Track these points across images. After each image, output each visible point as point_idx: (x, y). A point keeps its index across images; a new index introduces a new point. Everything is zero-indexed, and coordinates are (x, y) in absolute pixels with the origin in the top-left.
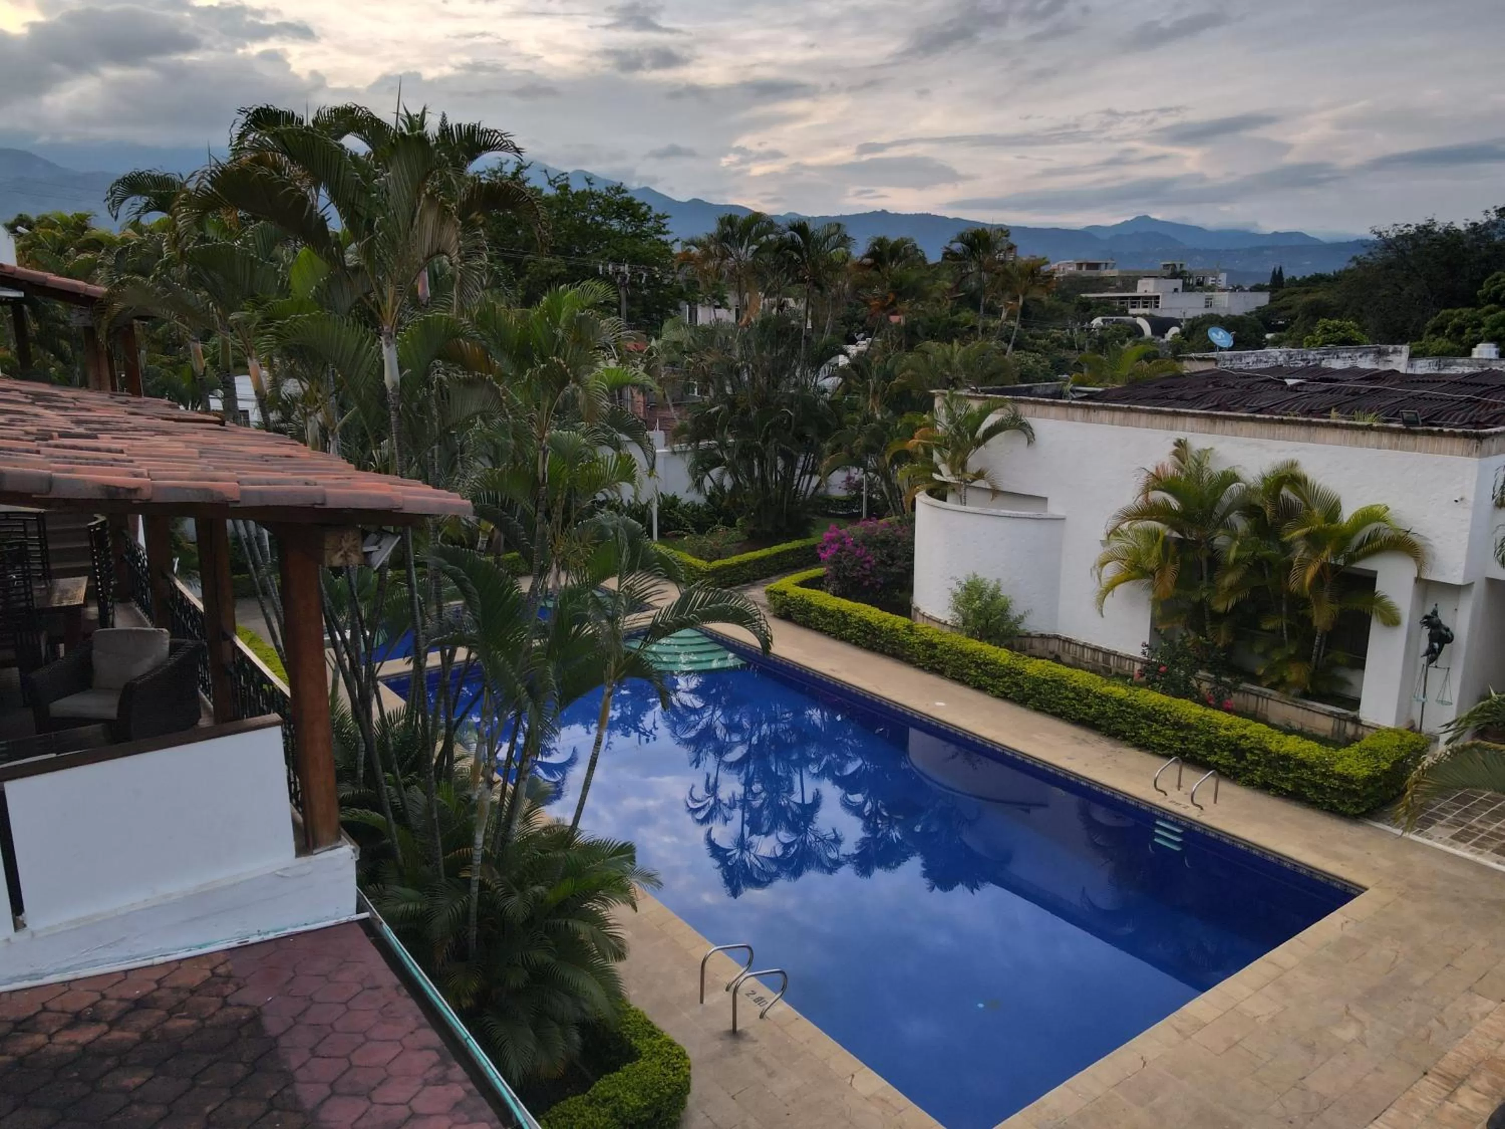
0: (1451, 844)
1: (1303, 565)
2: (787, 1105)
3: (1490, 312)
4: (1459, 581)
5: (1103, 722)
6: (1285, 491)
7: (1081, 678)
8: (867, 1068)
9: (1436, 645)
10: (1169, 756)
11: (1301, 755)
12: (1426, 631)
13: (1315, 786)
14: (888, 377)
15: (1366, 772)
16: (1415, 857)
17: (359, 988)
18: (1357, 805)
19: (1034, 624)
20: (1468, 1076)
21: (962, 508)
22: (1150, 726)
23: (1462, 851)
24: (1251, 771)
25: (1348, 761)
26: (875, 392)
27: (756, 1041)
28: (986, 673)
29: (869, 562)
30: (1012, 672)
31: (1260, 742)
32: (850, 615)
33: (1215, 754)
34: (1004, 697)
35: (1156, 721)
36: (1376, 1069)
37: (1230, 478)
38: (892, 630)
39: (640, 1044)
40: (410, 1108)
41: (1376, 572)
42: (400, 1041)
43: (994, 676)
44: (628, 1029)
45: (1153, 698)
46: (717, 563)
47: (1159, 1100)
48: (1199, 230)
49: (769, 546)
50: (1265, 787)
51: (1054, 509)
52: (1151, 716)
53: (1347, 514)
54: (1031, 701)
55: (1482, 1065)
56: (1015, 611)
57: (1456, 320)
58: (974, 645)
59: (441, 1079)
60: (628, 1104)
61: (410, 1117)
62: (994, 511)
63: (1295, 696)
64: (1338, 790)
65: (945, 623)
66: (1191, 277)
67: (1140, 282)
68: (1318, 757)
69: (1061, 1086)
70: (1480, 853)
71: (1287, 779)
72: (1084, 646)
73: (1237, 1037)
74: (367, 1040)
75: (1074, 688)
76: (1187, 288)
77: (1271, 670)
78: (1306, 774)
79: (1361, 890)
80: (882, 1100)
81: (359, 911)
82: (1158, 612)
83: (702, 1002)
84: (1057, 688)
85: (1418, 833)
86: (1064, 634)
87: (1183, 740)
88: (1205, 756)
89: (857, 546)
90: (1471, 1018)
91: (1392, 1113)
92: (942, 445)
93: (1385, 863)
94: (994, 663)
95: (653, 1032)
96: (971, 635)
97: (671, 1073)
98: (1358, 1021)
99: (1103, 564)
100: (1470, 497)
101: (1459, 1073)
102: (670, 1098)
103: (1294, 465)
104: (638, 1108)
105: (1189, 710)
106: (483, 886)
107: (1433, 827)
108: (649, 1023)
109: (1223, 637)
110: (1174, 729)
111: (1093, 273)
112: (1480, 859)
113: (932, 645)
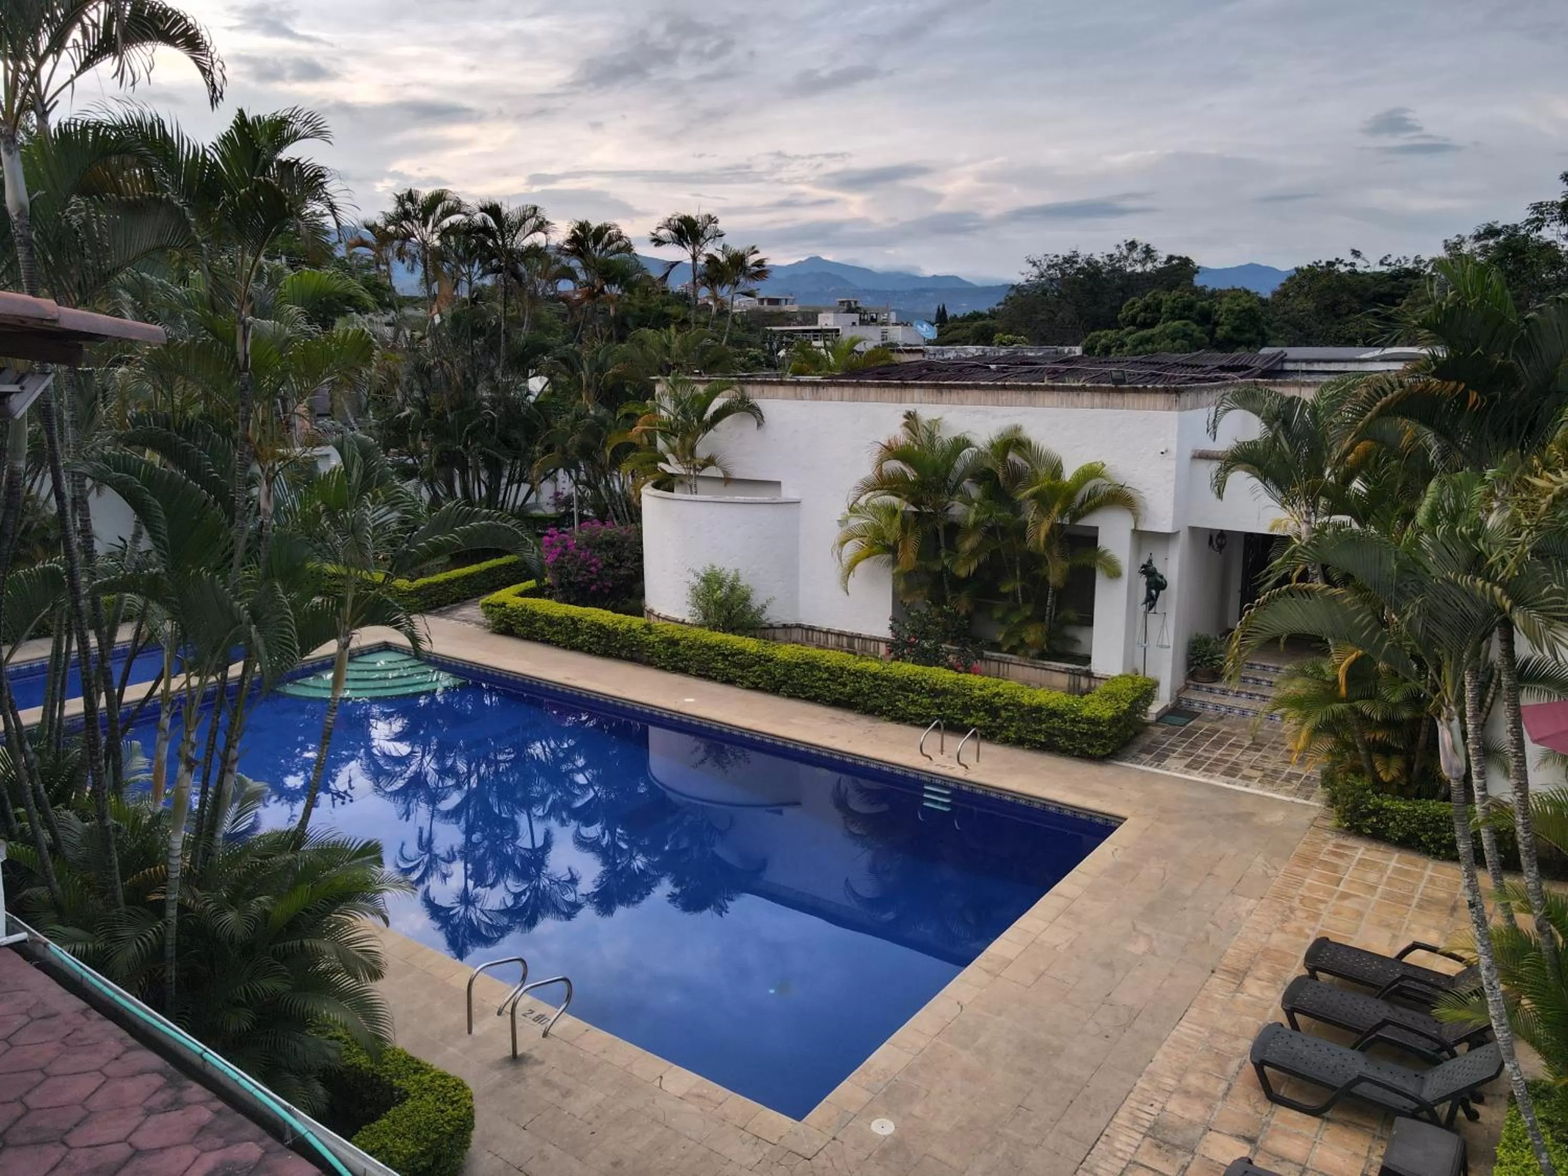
0: (1186, 773)
1: (1037, 524)
2: (590, 1124)
3: (1130, 333)
4: (1168, 529)
5: (859, 699)
6: (1011, 456)
7: (833, 658)
8: (676, 1067)
9: (1154, 592)
10: (926, 726)
11: (1051, 705)
12: (1144, 579)
13: (1064, 733)
14: (600, 369)
15: (1109, 714)
16: (1160, 787)
17: (24, 1019)
18: (1104, 746)
19: (776, 615)
20: (1249, 968)
21: (693, 497)
22: (907, 697)
23: (1196, 777)
24: (1007, 729)
25: (1093, 706)
26: (588, 386)
27: (542, 1063)
28: (735, 665)
29: (595, 565)
30: (763, 660)
31: (1012, 698)
32: (580, 620)
33: (971, 716)
34: (755, 687)
35: (913, 691)
36: (1171, 975)
37: (961, 444)
38: (629, 631)
39: (407, 1084)
40: (130, 1145)
41: (1097, 528)
42: (99, 1070)
43: (742, 667)
44: (386, 1070)
45: (907, 669)
46: (421, 582)
47: (982, 1040)
48: (866, 271)
49: (479, 562)
50: (1020, 742)
51: (788, 493)
52: (906, 686)
53: (1068, 474)
54: (784, 688)
55: (1259, 956)
56: (756, 602)
57: (1103, 341)
58: (718, 637)
59: (172, 1104)
60: (398, 1153)
61: (132, 1156)
62: (727, 498)
63: (1033, 658)
64: (1086, 734)
65: (683, 622)
66: (865, 313)
67: (820, 316)
68: (1067, 705)
69: (884, 1045)
70: (1212, 777)
71: (1040, 731)
72: (828, 632)
73: (1042, 968)
74: (48, 1076)
75: (828, 668)
76: (863, 322)
77: (1009, 635)
78: (1057, 722)
79: (1121, 820)
80: (699, 1096)
81: (9, 932)
82: (902, 586)
83: (470, 1032)
84: (809, 670)
85: (1157, 767)
86: (806, 623)
87: (939, 707)
88: (961, 720)
89: (580, 549)
90: (1238, 917)
91: (1193, 1012)
92: (669, 431)
93: (1136, 795)
94: (742, 652)
95: (419, 1068)
96: (715, 628)
97: (450, 1108)
98: (1146, 935)
99: (842, 544)
100: (1173, 449)
101: (1242, 966)
102: (452, 1136)
103: (1017, 429)
104: (413, 1155)
105: (942, 676)
106: (183, 908)
107: (1168, 761)
108: (412, 1059)
109: (963, 605)
110: (930, 696)
111: (774, 308)
112: (1212, 782)
113: (673, 642)
